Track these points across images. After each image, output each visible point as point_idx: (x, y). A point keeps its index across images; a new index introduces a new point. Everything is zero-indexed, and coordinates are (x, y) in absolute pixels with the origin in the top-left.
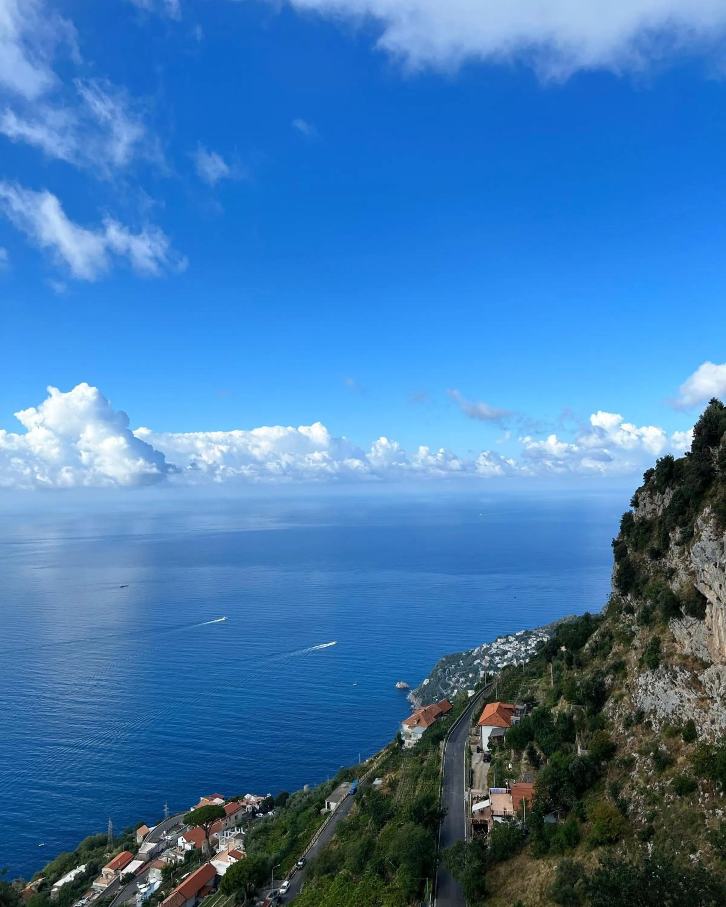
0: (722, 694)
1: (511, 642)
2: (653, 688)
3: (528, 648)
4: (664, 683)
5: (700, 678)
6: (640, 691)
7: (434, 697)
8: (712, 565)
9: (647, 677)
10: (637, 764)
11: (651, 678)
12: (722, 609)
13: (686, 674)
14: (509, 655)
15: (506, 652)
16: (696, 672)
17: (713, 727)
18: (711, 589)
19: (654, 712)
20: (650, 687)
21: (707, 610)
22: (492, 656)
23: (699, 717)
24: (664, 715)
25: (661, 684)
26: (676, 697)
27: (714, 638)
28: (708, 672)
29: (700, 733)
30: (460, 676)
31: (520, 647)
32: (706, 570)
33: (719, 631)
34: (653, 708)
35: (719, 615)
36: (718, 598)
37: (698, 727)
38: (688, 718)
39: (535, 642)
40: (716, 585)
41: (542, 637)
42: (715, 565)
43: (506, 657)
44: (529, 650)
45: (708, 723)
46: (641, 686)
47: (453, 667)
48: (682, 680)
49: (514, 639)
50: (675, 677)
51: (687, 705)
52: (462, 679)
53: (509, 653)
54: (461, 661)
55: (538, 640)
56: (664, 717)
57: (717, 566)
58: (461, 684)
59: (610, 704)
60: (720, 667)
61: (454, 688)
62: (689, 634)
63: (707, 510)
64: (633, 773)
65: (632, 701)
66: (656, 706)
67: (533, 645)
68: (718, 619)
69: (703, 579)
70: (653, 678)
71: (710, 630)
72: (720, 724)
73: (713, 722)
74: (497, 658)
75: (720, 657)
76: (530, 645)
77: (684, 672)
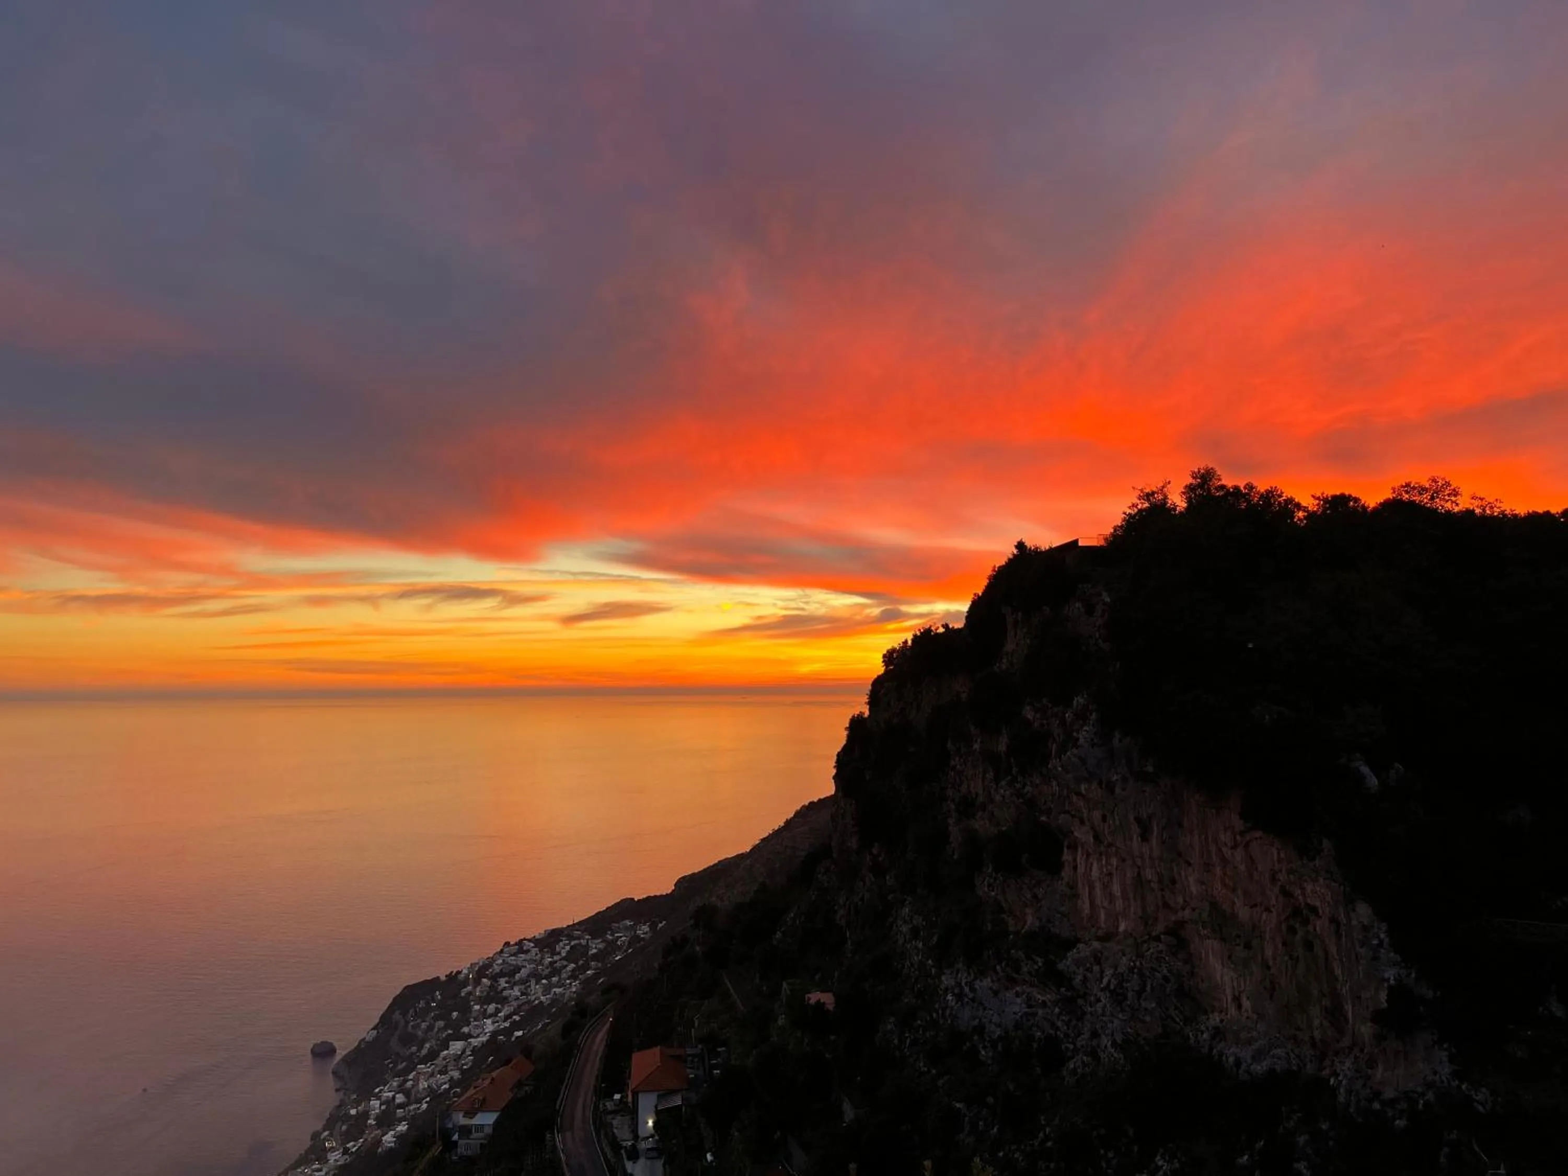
0: (1112, 987)
1: (527, 951)
2: (973, 989)
3: (556, 958)
4: (993, 981)
5: (1060, 966)
6: (949, 997)
7: (386, 1062)
8: (1094, 785)
9: (957, 974)
10: (967, 1119)
11: (965, 975)
12: (1101, 854)
13: (1036, 963)
14: (524, 973)
15: (518, 969)
16: (1052, 957)
17: (1094, 1043)
18: (1082, 822)
19: (980, 1029)
20: (967, 989)
21: (1067, 856)
22: (495, 978)
23: (1068, 1029)
24: (998, 1032)
25: (987, 982)
26: (1019, 1000)
27: (1080, 902)
28: (1072, 954)
29: (1069, 1054)
30: (436, 1019)
31: (542, 958)
32: (1083, 792)
33: (1092, 888)
34: (976, 1022)
35: (1092, 864)
36: (1097, 837)
37: (1068, 1045)
38: (1043, 1032)
39: (568, 948)
40: (1097, 815)
41: (579, 938)
42: (1100, 783)
43: (517, 976)
44: (556, 962)
45: (1086, 1036)
46: (947, 989)
47: (422, 1004)
48: (1030, 973)
49: (532, 945)
50: (1018, 970)
51: (1040, 1012)
52: (441, 1024)
53: (523, 970)
54: (438, 993)
55: (573, 943)
56: (999, 1036)
57: (1104, 786)
58: (438, 1032)
59: (890, 1024)
60: (1096, 944)
61: (424, 1041)
62: (1035, 897)
63: (1079, 701)
64: (962, 1136)
65: (935, 1015)
66: (980, 1020)
67: (564, 955)
68: (1091, 870)
69: (1067, 808)
70: (969, 974)
71: (1072, 888)
72: (1113, 1035)
73: (1095, 1035)
74: (503, 982)
75: (1093, 930)
76: (559, 953)
77: (1032, 960)
